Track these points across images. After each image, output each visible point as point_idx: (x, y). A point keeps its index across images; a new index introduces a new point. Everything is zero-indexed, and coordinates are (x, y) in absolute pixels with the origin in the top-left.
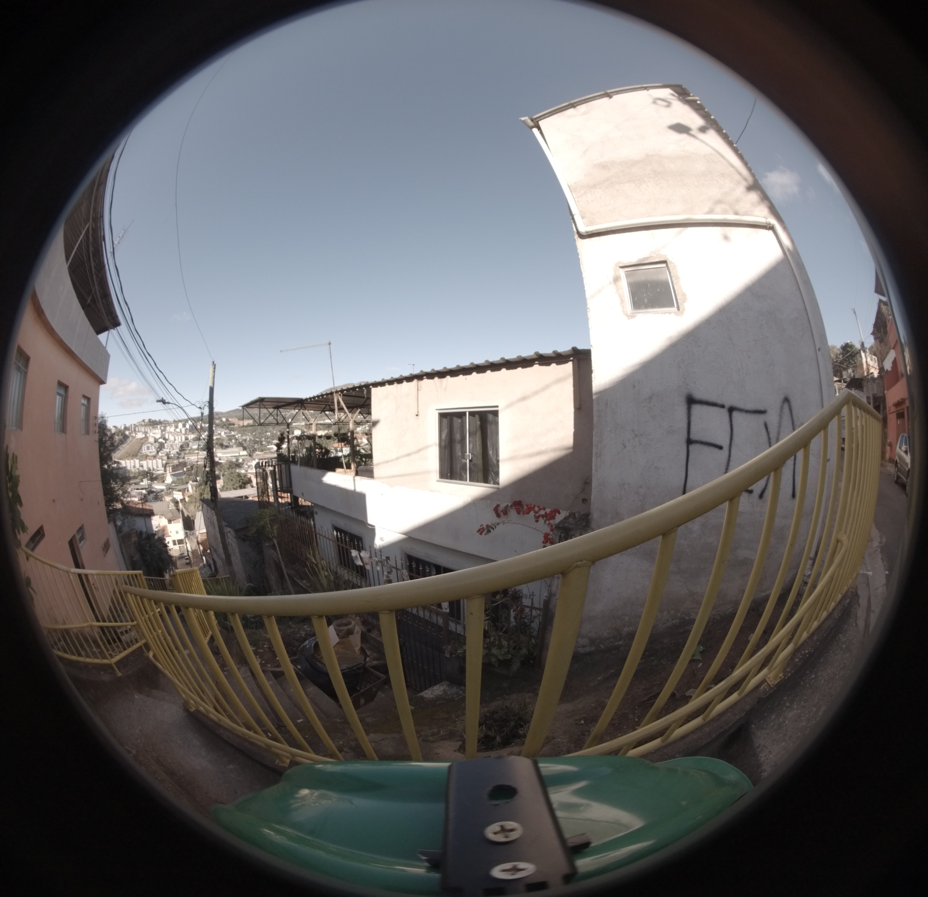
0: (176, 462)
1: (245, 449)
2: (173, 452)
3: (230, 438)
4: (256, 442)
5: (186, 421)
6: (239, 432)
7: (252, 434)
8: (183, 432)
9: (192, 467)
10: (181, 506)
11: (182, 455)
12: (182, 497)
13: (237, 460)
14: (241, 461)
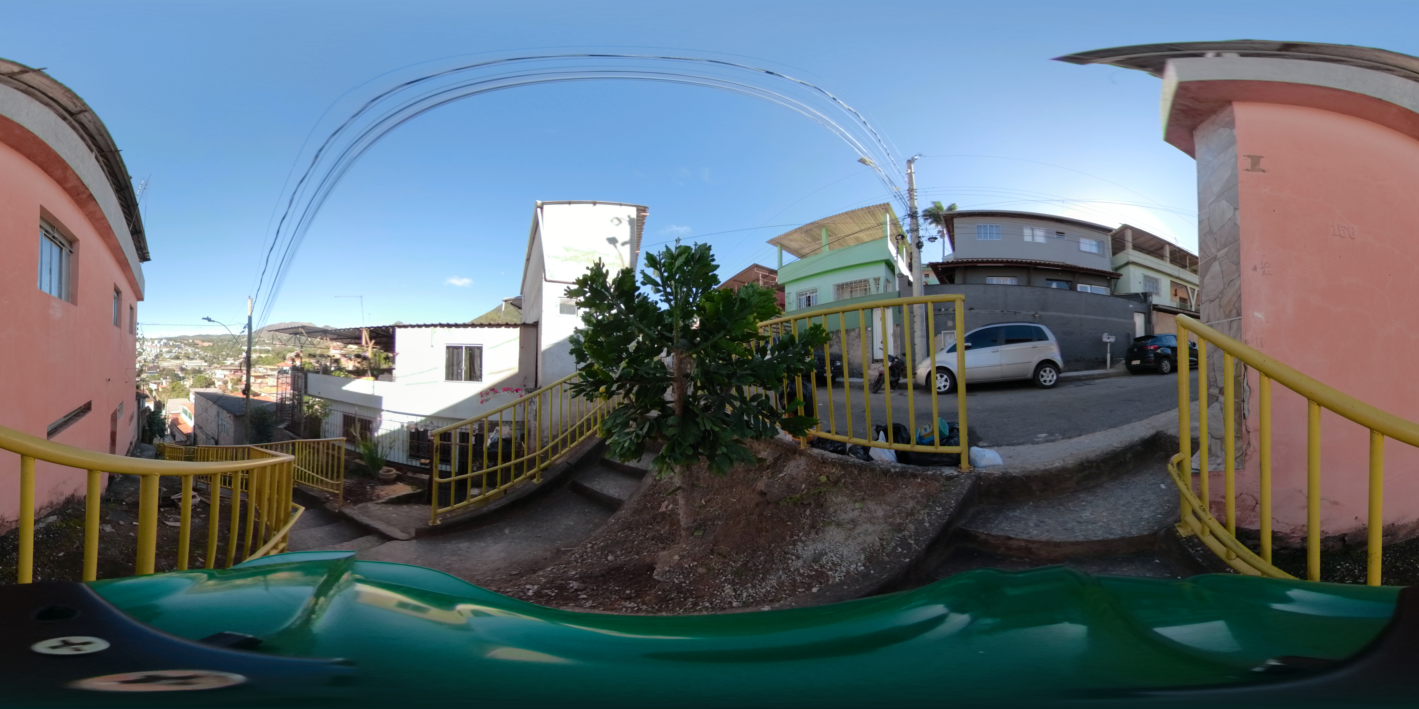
0: (151, 365)
1: (206, 361)
2: (149, 359)
3: (195, 354)
4: (215, 358)
5: (161, 339)
6: (202, 350)
7: (211, 352)
8: (158, 345)
9: (164, 369)
10: (154, 393)
11: (157, 360)
12: (156, 388)
13: (200, 369)
14: (202, 369)
